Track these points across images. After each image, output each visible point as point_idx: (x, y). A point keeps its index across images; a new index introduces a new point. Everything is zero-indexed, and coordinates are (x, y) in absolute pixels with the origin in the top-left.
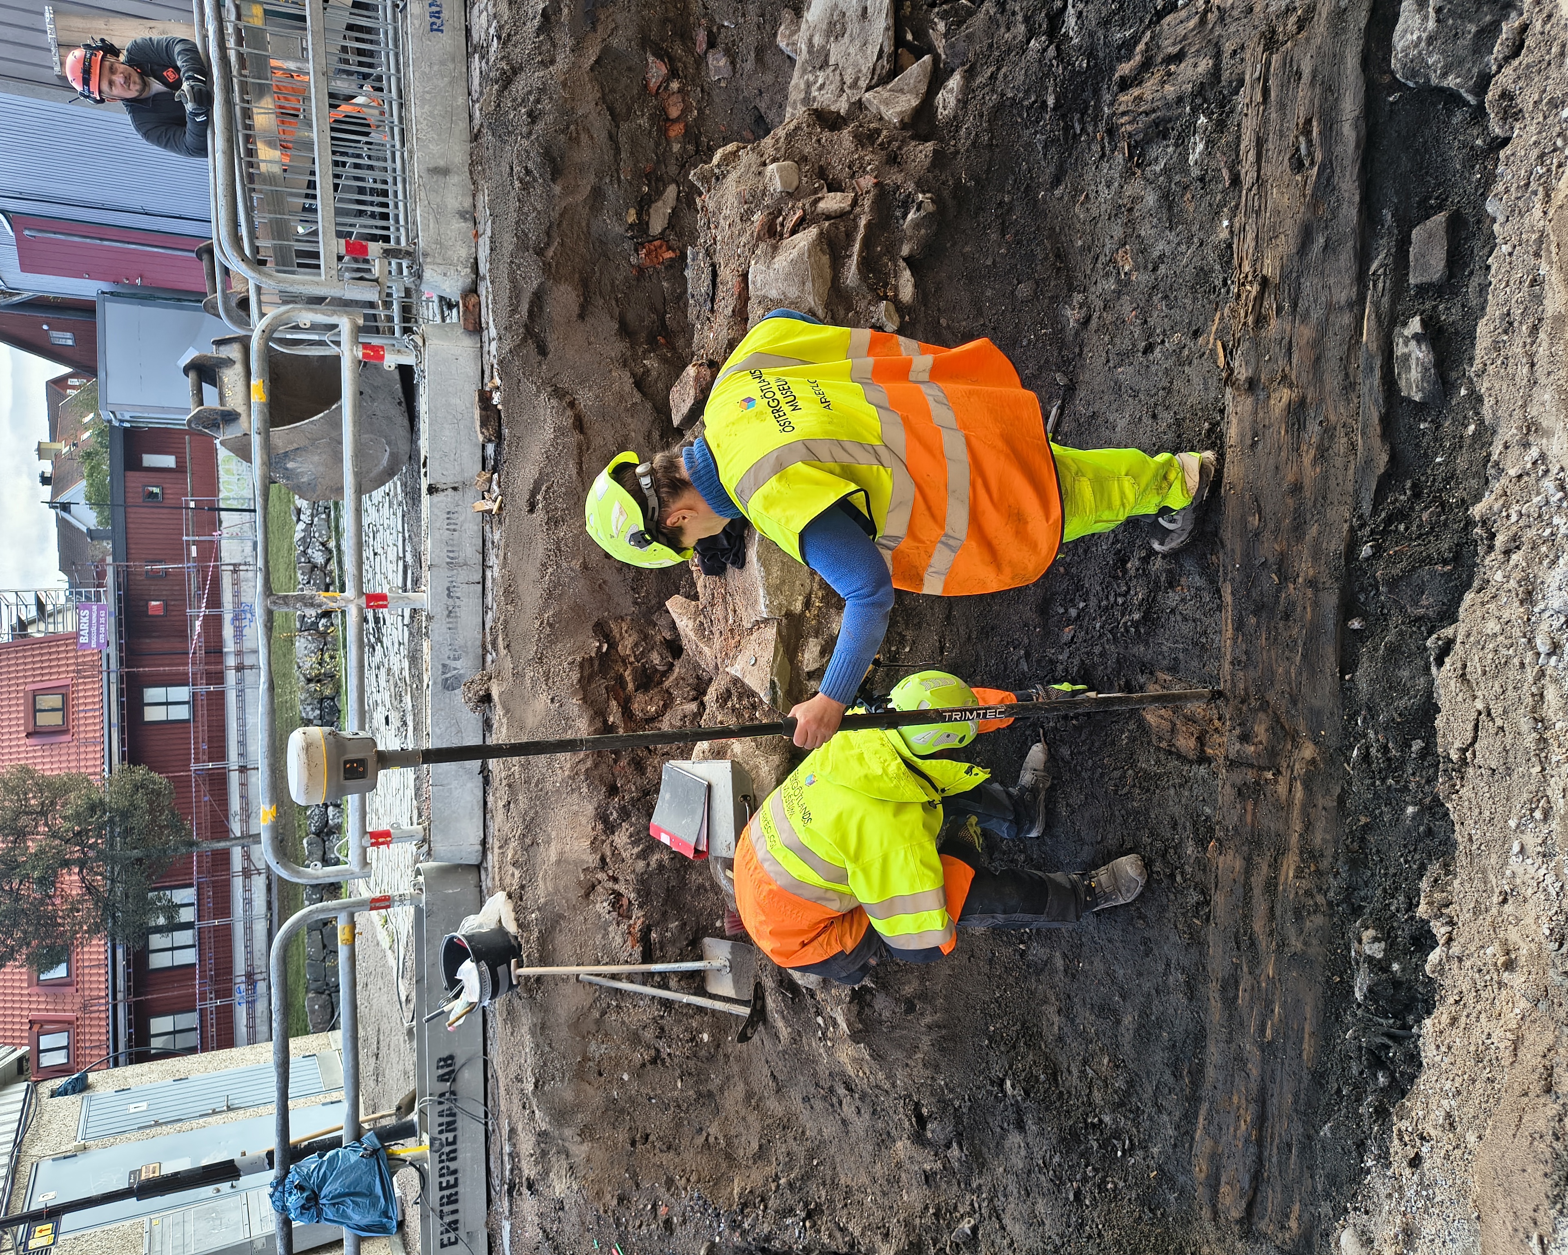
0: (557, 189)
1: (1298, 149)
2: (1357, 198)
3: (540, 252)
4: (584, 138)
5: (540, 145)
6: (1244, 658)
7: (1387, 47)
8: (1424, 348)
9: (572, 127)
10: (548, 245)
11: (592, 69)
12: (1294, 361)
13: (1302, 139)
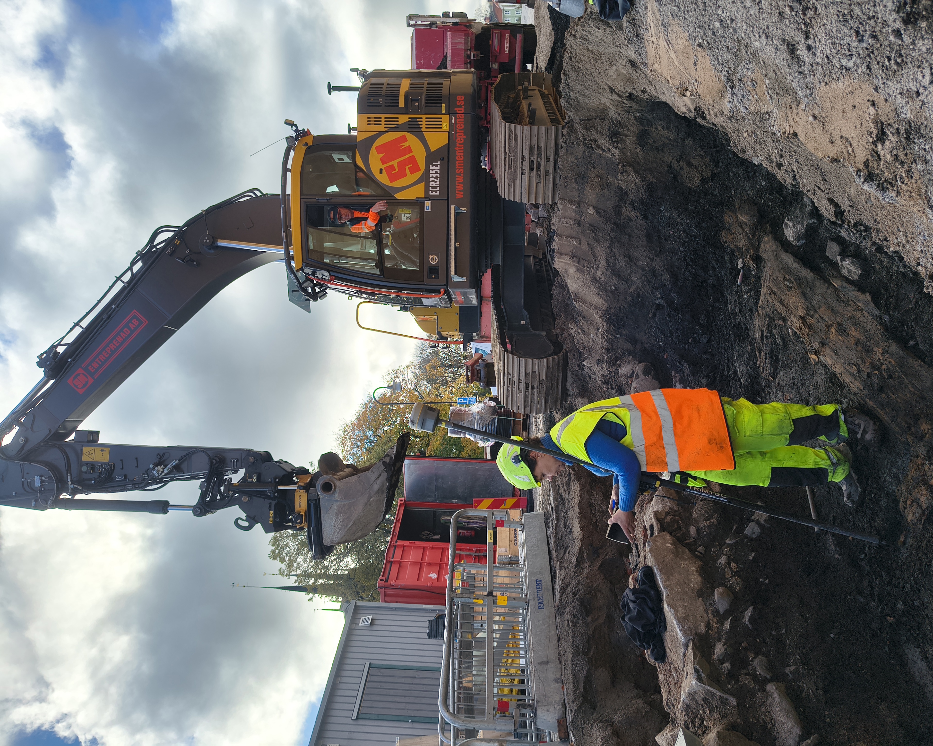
0: (589, 619)
1: (788, 286)
2: (809, 271)
3: (585, 654)
4: (599, 594)
5: (578, 601)
6: (894, 413)
7: (789, 243)
8: (847, 260)
9: (593, 592)
10: (589, 649)
11: (599, 569)
12: (827, 320)
13: (786, 282)
